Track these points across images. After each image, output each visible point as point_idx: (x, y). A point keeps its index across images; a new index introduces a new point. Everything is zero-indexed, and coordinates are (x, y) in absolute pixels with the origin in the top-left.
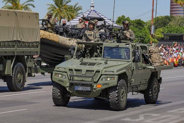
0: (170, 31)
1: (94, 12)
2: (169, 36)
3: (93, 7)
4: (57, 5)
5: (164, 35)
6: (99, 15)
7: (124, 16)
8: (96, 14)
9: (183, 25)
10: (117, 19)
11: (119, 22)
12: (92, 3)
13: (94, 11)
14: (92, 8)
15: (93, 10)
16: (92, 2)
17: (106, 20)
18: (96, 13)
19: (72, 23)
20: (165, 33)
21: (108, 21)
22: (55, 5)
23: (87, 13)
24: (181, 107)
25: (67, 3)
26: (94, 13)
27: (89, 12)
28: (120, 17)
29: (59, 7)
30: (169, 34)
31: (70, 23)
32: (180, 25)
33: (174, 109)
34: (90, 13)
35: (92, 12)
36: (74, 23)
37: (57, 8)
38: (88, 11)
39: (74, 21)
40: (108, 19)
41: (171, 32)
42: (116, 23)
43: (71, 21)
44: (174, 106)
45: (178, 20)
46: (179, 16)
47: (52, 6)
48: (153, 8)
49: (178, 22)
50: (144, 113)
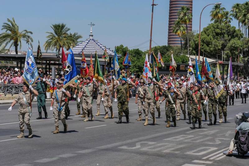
0: (167, 61)
1: (93, 41)
2: (167, 66)
3: (92, 36)
4: (56, 34)
9: (180, 55)
10: (115, 48)
11: (117, 51)
12: (91, 33)
13: (93, 40)
14: (91, 38)
16: (91, 31)
18: (95, 42)
22: (54, 33)
23: (86, 42)
24: (177, 136)
25: (67, 31)
26: (93, 42)
27: (88, 41)
28: (119, 46)
29: (59, 36)
32: (177, 55)
33: (169, 137)
34: (89, 42)
35: (91, 41)
37: (57, 37)
38: (87, 40)
44: (170, 134)
45: (176, 50)
46: (177, 46)
47: (51, 34)
48: (151, 38)
49: (176, 52)
50: (141, 141)
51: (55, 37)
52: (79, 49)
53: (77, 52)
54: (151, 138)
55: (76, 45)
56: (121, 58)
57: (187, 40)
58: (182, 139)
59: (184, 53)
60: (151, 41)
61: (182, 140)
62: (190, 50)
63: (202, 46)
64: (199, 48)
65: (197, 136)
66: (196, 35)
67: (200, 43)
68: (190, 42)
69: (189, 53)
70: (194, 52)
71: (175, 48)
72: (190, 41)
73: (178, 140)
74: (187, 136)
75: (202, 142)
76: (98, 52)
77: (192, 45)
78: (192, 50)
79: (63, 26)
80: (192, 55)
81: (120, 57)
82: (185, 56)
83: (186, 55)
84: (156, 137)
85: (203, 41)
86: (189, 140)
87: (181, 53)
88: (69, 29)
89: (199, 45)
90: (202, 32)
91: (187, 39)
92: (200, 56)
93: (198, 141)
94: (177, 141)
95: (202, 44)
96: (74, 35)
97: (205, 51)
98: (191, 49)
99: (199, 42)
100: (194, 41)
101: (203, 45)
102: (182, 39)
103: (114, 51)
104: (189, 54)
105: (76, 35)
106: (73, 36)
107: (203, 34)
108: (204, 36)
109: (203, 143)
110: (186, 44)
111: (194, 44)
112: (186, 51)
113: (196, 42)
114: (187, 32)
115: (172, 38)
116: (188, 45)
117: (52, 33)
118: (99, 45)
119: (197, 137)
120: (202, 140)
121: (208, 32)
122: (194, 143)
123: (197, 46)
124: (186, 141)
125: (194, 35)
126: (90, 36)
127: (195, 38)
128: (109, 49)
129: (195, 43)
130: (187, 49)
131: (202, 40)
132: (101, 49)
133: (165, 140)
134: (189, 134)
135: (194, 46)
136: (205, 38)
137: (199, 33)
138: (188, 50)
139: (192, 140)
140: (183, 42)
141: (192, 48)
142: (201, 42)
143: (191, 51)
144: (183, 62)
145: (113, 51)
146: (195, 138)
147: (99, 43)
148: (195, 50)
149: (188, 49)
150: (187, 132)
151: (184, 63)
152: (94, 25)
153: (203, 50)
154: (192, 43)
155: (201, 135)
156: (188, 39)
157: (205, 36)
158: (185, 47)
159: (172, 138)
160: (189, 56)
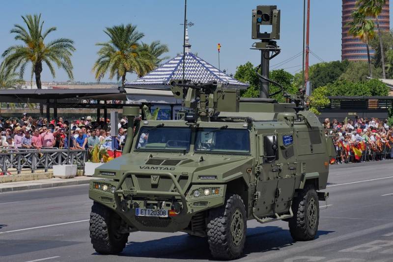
0: (342, 92)
1: (191, 57)
2: (342, 103)
3: (189, 46)
4: (117, 46)
5: (330, 100)
6: (201, 63)
7: (250, 64)
8: (195, 61)
9: (367, 79)
10: (237, 70)
11: (240, 77)
12: (187, 40)
13: (191, 54)
14: (187, 50)
15: (189, 53)
17: (215, 71)
18: (195, 58)
19: (146, 80)
20: (333, 95)
21: (219, 75)
22: (112, 45)
23: (176, 60)
24: (366, 242)
25: (137, 39)
26: (191, 59)
27: (180, 58)
28: (243, 65)
29: (122, 49)
30: (340, 97)
31: (142, 80)
32: (361, 79)
33: (352, 246)
34: (183, 59)
35: (186, 57)
36: (152, 80)
37: (117, 50)
38: (178, 55)
39: (152, 77)
40: (220, 71)
41: (344, 93)
42: (236, 78)
43: (145, 77)
44: (351, 239)
45: (358, 69)
46: (360, 62)
47: (107, 47)
48: (308, 48)
49: (358, 73)
50: (293, 255)
51: (114, 52)
52: (163, 75)
53: (160, 80)
54: (314, 249)
55: (157, 66)
56: (248, 88)
57: (379, 49)
58: (376, 248)
59: (374, 74)
60: (308, 53)
61: (377, 250)
62: (386, 68)
68: (388, 52)
69: (384, 74)
71: (358, 66)
72: (385, 50)
73: (368, 251)
74: (386, 241)
76: (202, 78)
77: (389, 58)
78: (391, 69)
79: (130, 30)
81: (245, 88)
82: (378, 81)
83: (380, 80)
84: (323, 247)
86: (390, 251)
87: (369, 76)
88: (142, 36)
91: (379, 46)
94: (367, 253)
96: (153, 46)
98: (389, 66)
102: (370, 48)
103: (234, 76)
104: (384, 77)
105: (157, 47)
106: (150, 49)
110: (378, 57)
112: (378, 70)
114: (380, 33)
115: (350, 46)
116: (382, 60)
117: (108, 45)
118: (203, 65)
124: (385, 252)
126: (185, 46)
128: (225, 71)
130: (381, 67)
132: (209, 72)
133: (343, 251)
134: (391, 238)
138: (383, 69)
140: (372, 54)
141: (392, 64)
143: (388, 70)
144: (374, 94)
145: (231, 76)
147: (203, 61)
149: (384, 66)
150: (387, 235)
151: (376, 94)
154: (390, 55)
156: (381, 46)
158: (377, 64)
159: (356, 247)
160: (385, 81)
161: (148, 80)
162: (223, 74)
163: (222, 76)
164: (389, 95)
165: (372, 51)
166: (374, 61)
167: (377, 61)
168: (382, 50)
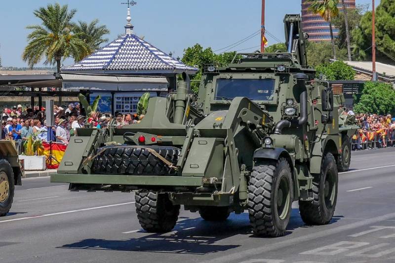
1: (134, 40)
3: (131, 27)
4: (50, 27)
6: (145, 46)
7: (199, 46)
8: (138, 43)
9: (330, 61)
10: (184, 53)
11: (188, 60)
12: (129, 21)
13: (133, 36)
14: (129, 32)
15: (132, 35)
16: (129, 18)
17: (160, 55)
18: (138, 41)
19: (85, 65)
21: (165, 59)
22: (44, 27)
23: (117, 43)
26: (133, 42)
27: (122, 40)
28: (191, 47)
29: (55, 31)
31: (80, 65)
32: (323, 61)
33: (313, 248)
34: (125, 41)
35: (128, 39)
36: (90, 65)
37: (50, 33)
38: (119, 37)
39: (90, 61)
40: (166, 55)
42: (183, 62)
43: (83, 61)
45: (320, 50)
46: (322, 42)
47: (38, 30)
48: (263, 28)
49: (320, 54)
51: (47, 34)
52: (103, 59)
53: (99, 64)
54: (272, 251)
55: (98, 49)
56: (197, 73)
57: (344, 27)
58: (341, 250)
59: (338, 56)
60: (263, 33)
61: (343, 253)
62: (352, 49)
63: (379, 39)
64: (373, 44)
65: (377, 244)
66: (365, 15)
67: (376, 33)
68: (353, 31)
69: (349, 55)
70: (362, 53)
71: (319, 47)
72: (351, 28)
73: (333, 253)
74: (352, 243)
75: (388, 255)
76: (145, 62)
77: (356, 37)
78: (358, 50)
80: (359, 61)
81: (194, 73)
82: (342, 64)
83: (345, 62)
84: (282, 249)
85: (383, 27)
86: (358, 253)
87: (332, 58)
89: (373, 38)
90: (378, 9)
91: (344, 24)
92: (376, 61)
93: (379, 254)
94: (332, 256)
95: (380, 34)
97: (386, 50)
98: (355, 46)
99: (372, 30)
100: (361, 28)
101: (381, 38)
102: (333, 26)
103: (181, 59)
104: (350, 59)
107: (380, 12)
108: (383, 17)
109: (391, 258)
110: (343, 36)
111: (361, 36)
112: (343, 51)
113: (366, 31)
114: (344, 9)
115: (311, 24)
116: (347, 39)
117: (40, 28)
118: (147, 48)
119: (377, 246)
120: (387, 252)
121: (392, 6)
122: (370, 258)
123: (367, 39)
124: (352, 254)
125: (361, 16)
126: (126, 28)
127: (363, 22)
128: (171, 55)
129: (362, 33)
130: (346, 47)
131: (380, 25)
132: (153, 56)
133: (305, 253)
134: (358, 239)
135: (361, 40)
136: (386, 21)
137: (370, 9)
138: (349, 50)
139: (365, 253)
140: (336, 33)
141: (358, 45)
142: (377, 30)
143: (354, 50)
144: (338, 78)
145: (178, 59)
146: (373, 248)
147: (147, 43)
148: (363, 48)
149: (349, 47)
150: (354, 236)
151: (341, 78)
152: (133, 3)
153: (381, 49)
154: (356, 34)
155: (385, 241)
156: (346, 24)
157: (387, 16)
158: (341, 44)
159: (319, 249)
160: (350, 63)
161: (87, 65)
162: (168, 57)
163: (168, 59)
164: (355, 79)
165: (336, 30)
166: (338, 42)
167: (342, 41)
168: (347, 28)
